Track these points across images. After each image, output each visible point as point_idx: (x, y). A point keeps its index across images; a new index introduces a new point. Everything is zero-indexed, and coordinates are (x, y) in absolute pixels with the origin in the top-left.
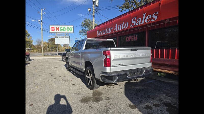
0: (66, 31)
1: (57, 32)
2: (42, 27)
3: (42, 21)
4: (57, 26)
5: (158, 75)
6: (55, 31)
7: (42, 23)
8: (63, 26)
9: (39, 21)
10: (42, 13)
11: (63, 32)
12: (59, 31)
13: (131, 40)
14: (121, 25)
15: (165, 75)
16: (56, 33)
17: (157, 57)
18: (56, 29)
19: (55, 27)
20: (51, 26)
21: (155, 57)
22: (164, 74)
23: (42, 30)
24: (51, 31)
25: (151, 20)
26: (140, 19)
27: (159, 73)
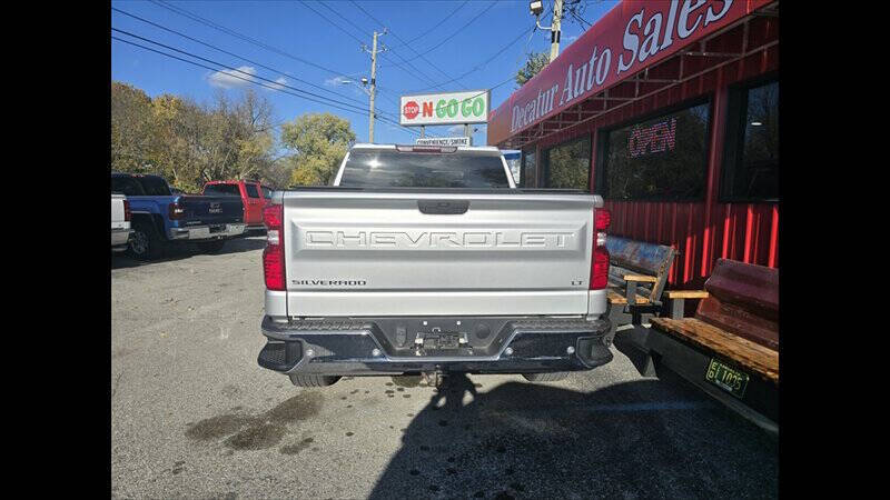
0: (459, 118)
1: (427, 120)
2: (372, 103)
3: (373, 82)
4: (426, 99)
5: (710, 375)
6: (419, 120)
7: (373, 87)
8: (448, 97)
9: (365, 82)
10: (375, 49)
11: (447, 120)
12: (434, 119)
13: (648, 148)
14: (585, 67)
15: (743, 382)
16: (423, 126)
17: (759, 263)
18: (421, 110)
19: (420, 100)
20: (405, 100)
21: (751, 261)
22: (738, 377)
23: (372, 116)
24: (404, 120)
25: (705, 15)
26: (658, 17)
27: (714, 364)
